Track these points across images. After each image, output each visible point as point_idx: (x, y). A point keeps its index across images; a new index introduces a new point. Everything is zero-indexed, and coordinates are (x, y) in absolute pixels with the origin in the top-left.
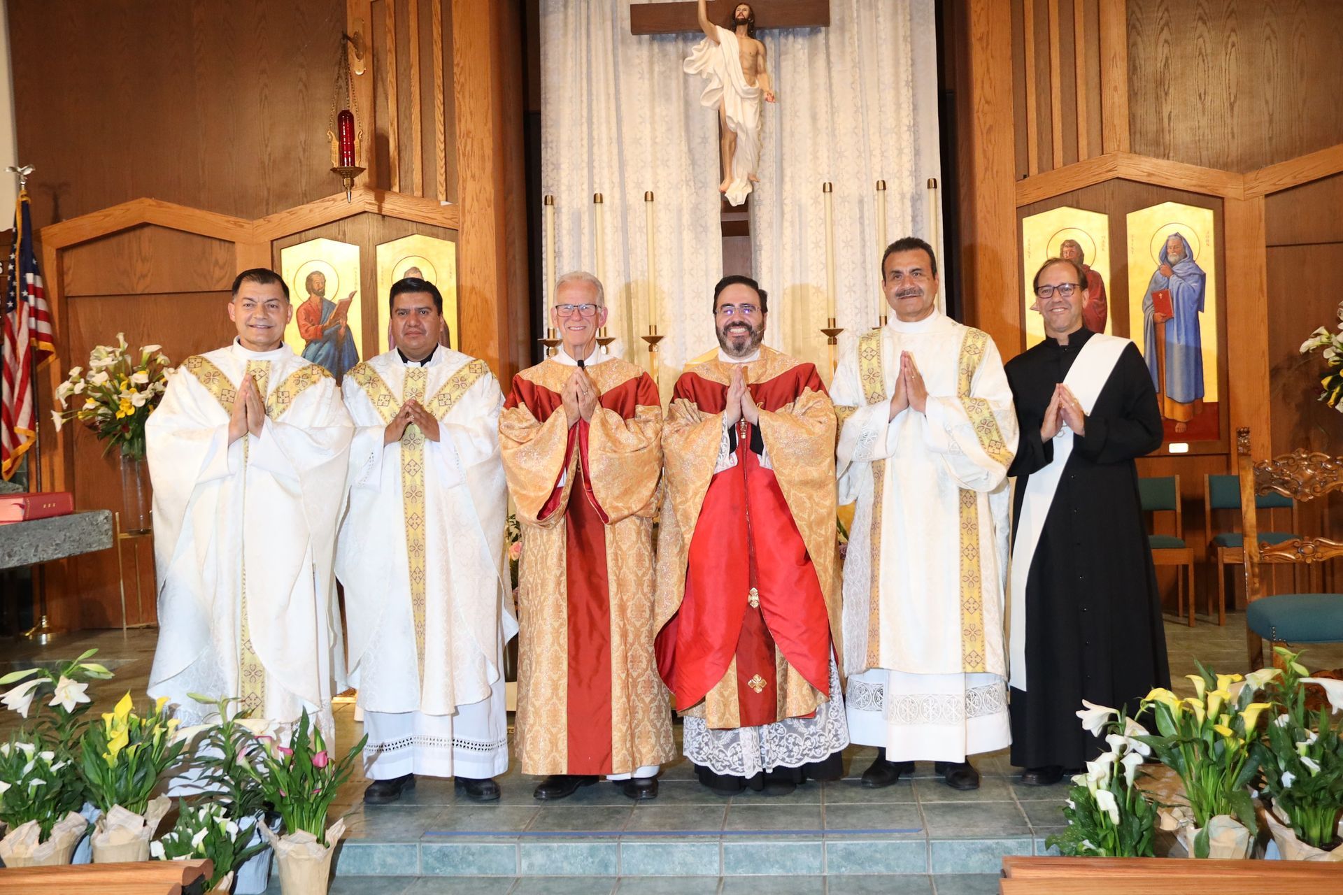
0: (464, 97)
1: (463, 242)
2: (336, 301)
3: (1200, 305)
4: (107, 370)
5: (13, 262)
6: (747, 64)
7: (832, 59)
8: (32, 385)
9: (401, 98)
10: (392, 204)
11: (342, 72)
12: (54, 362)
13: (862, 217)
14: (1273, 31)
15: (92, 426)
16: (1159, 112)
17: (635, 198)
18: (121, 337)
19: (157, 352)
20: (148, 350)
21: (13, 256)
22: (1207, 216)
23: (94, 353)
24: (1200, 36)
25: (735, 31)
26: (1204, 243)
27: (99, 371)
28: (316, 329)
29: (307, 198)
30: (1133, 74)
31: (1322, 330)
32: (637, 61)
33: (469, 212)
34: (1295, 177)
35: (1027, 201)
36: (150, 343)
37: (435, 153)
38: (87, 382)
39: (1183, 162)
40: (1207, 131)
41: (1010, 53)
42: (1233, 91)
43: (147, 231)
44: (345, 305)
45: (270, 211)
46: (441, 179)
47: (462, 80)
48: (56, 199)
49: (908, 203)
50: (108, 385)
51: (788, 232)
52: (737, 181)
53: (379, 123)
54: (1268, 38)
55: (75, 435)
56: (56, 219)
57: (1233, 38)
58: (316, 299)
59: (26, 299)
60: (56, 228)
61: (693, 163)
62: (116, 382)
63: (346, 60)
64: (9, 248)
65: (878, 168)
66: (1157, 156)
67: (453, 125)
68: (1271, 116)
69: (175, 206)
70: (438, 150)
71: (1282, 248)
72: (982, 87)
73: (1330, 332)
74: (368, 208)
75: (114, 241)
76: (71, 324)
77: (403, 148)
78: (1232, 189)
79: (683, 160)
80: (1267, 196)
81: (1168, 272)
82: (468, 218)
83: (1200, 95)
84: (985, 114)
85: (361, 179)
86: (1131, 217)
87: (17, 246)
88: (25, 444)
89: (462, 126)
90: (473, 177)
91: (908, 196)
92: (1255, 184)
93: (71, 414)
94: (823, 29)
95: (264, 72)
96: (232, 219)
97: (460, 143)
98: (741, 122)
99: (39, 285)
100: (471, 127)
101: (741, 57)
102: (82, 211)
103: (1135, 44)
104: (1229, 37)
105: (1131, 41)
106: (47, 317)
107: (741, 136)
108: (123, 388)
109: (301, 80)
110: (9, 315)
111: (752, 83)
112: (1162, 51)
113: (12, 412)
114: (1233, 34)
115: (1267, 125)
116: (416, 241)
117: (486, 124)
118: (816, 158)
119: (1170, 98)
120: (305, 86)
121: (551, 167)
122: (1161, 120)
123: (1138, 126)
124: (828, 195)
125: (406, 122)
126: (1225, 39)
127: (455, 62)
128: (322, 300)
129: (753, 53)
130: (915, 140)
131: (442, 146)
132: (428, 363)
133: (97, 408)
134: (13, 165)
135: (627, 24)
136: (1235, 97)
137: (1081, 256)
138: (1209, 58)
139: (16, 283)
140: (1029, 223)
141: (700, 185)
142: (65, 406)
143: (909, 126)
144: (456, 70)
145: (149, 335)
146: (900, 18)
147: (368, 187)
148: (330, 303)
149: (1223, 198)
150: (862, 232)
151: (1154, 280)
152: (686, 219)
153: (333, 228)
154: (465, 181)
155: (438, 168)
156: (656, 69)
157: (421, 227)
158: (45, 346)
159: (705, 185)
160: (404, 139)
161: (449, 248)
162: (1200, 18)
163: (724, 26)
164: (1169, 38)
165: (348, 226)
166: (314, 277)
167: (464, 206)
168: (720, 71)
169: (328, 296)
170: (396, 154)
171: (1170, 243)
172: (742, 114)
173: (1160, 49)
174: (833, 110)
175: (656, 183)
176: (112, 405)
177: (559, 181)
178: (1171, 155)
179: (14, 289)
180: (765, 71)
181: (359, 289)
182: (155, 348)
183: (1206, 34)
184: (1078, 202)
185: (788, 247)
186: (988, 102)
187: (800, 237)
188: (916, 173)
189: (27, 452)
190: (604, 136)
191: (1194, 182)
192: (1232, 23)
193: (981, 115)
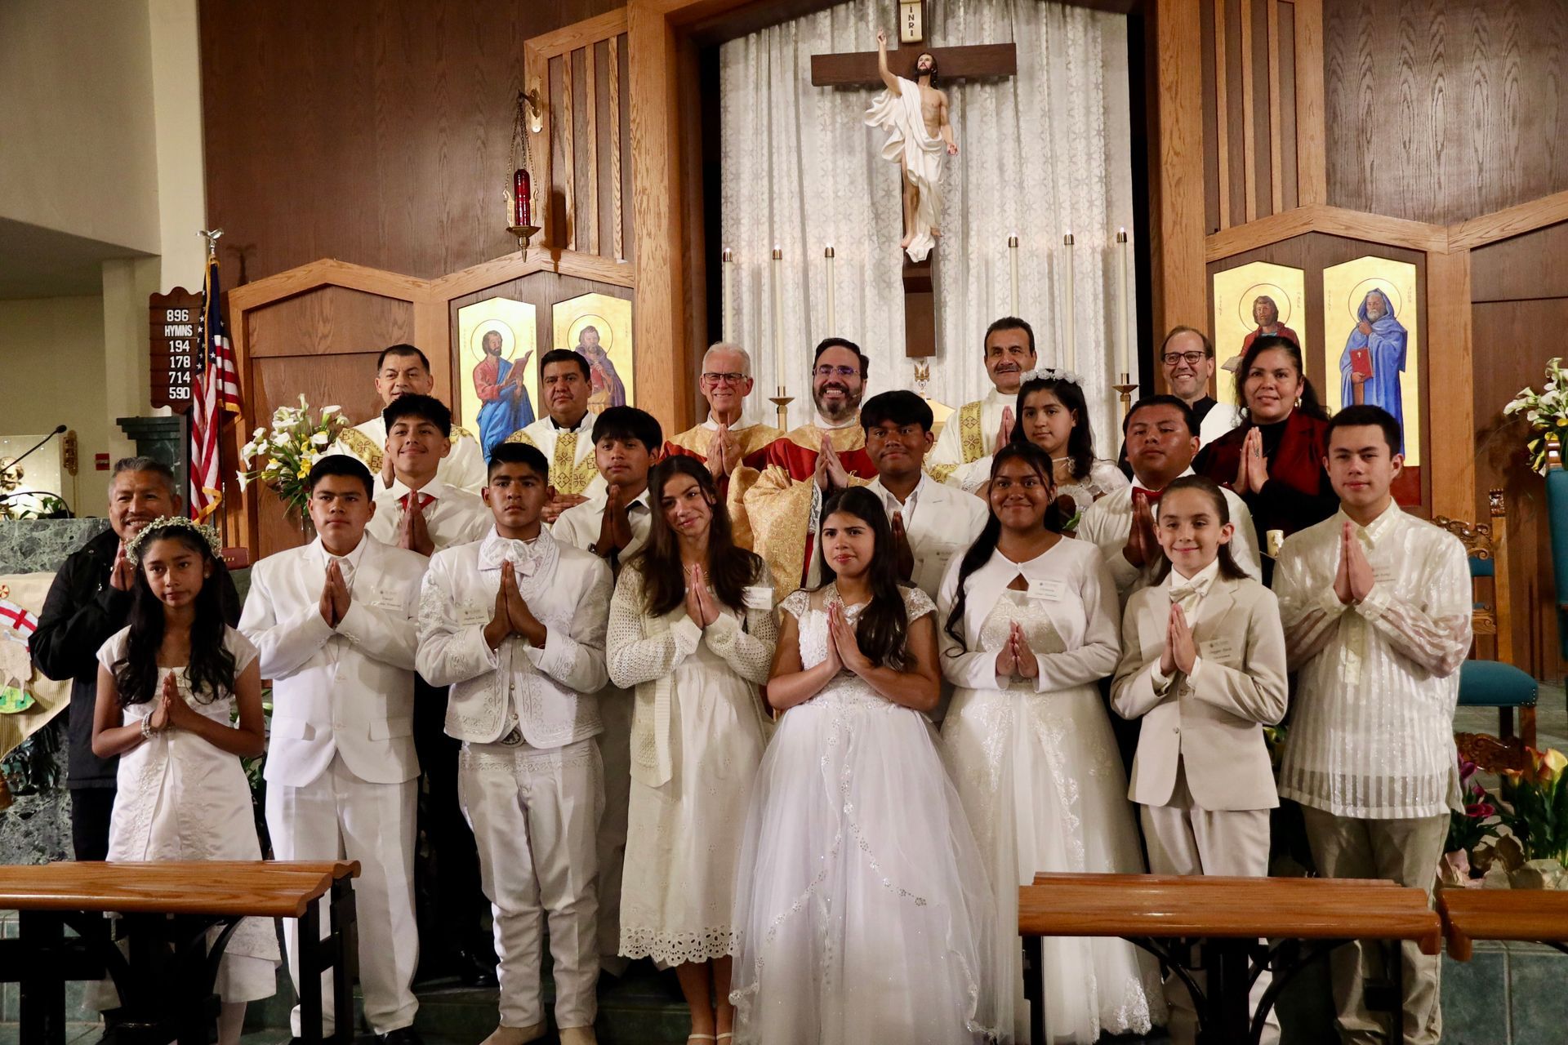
0: (640, 153)
1: (639, 301)
2: (512, 361)
3: (1401, 364)
4: (289, 431)
5: (202, 324)
6: (929, 116)
7: (1021, 108)
8: (219, 446)
9: (578, 155)
10: (569, 262)
11: (519, 129)
12: (240, 424)
13: (1051, 272)
14: (1484, 75)
15: (274, 486)
16: (1361, 163)
17: (816, 254)
18: (302, 398)
19: (337, 413)
20: (329, 410)
21: (202, 319)
22: (1409, 270)
23: (276, 414)
24: (1405, 81)
25: (917, 81)
26: (1405, 300)
27: (282, 431)
28: (492, 390)
29: (485, 256)
30: (1334, 122)
31: (1528, 391)
32: (819, 112)
33: (645, 270)
34: (1503, 230)
35: (1218, 256)
36: (330, 404)
37: (611, 211)
38: (270, 443)
39: (1385, 214)
40: (1412, 182)
41: (1200, 101)
42: (1440, 139)
43: (329, 292)
44: (522, 364)
45: (448, 269)
46: (617, 236)
47: (638, 136)
48: (243, 261)
49: (1099, 258)
50: (290, 445)
51: (973, 288)
52: (920, 235)
53: (556, 181)
54: (1478, 82)
55: (259, 494)
56: (243, 281)
57: (1441, 83)
58: (492, 358)
59: (214, 361)
60: (243, 289)
61: (877, 217)
62: (297, 443)
63: (523, 117)
64: (199, 311)
65: (1067, 220)
66: (1357, 208)
67: (629, 181)
68: (1481, 165)
69: (356, 267)
70: (615, 218)
71: (1490, 305)
72: (1171, 138)
73: (1536, 394)
74: (545, 266)
75: (297, 302)
76: (256, 384)
77: (579, 205)
78: (1435, 242)
79: (866, 214)
80: (1473, 250)
81: (1368, 330)
82: (643, 275)
83: (1404, 143)
84: (1173, 166)
85: (538, 238)
86: (1329, 273)
87: (206, 308)
88: (212, 504)
89: (638, 184)
90: (649, 235)
91: (1099, 249)
92: (1461, 236)
93: (255, 475)
94: (1011, 77)
95: (442, 130)
96: (412, 279)
97: (636, 200)
98: (923, 175)
99: (226, 346)
100: (647, 184)
101: (923, 109)
102: (267, 273)
103: (1335, 91)
104: (1436, 81)
105: (1332, 86)
106: (233, 378)
107: (923, 191)
108: (304, 449)
109: (479, 138)
110: (198, 377)
111: (934, 135)
112: (1365, 97)
113: (200, 471)
114: (1440, 79)
115: (1476, 174)
116: (593, 300)
117: (662, 181)
118: (1003, 211)
119: (1373, 147)
120: (483, 143)
121: (731, 222)
122: (1363, 170)
123: (1339, 176)
124: (1013, 249)
125: (582, 179)
126: (1432, 84)
127: (632, 119)
128: (499, 360)
129: (936, 103)
130: (1107, 192)
131: (619, 204)
132: (577, 430)
133: (279, 469)
134: (203, 229)
135: (808, 76)
136: (1442, 145)
137: (1275, 313)
138: (1415, 104)
139: (206, 346)
140: (1219, 278)
141: (884, 239)
142: (249, 466)
143: (1100, 177)
144: (633, 126)
145: (330, 396)
146: (1092, 63)
147: (545, 245)
148: (506, 362)
149: (1425, 252)
150: (1051, 288)
151: (1352, 338)
152: (869, 275)
153: (509, 287)
154: (640, 239)
155: (615, 226)
156: (839, 119)
157: (597, 285)
158: (231, 407)
159: (889, 239)
160: (580, 196)
161: (625, 306)
162: (1405, 62)
163: (906, 77)
164: (1372, 84)
165: (524, 285)
166: (492, 337)
167: (639, 264)
168: (901, 123)
169: (504, 356)
170: (572, 211)
171: (1370, 300)
172: (925, 168)
173: (1362, 95)
174: (1021, 160)
175: (838, 238)
176: (293, 465)
177: (739, 236)
178: (1374, 206)
179: (203, 351)
180: (948, 122)
181: (535, 348)
182: (334, 408)
183: (1411, 79)
184: (1272, 257)
185: (974, 303)
186: (1177, 154)
187: (987, 293)
188: (1108, 225)
189: (214, 512)
190: (786, 191)
191: (1394, 236)
192: (1439, 67)
193: (1169, 168)
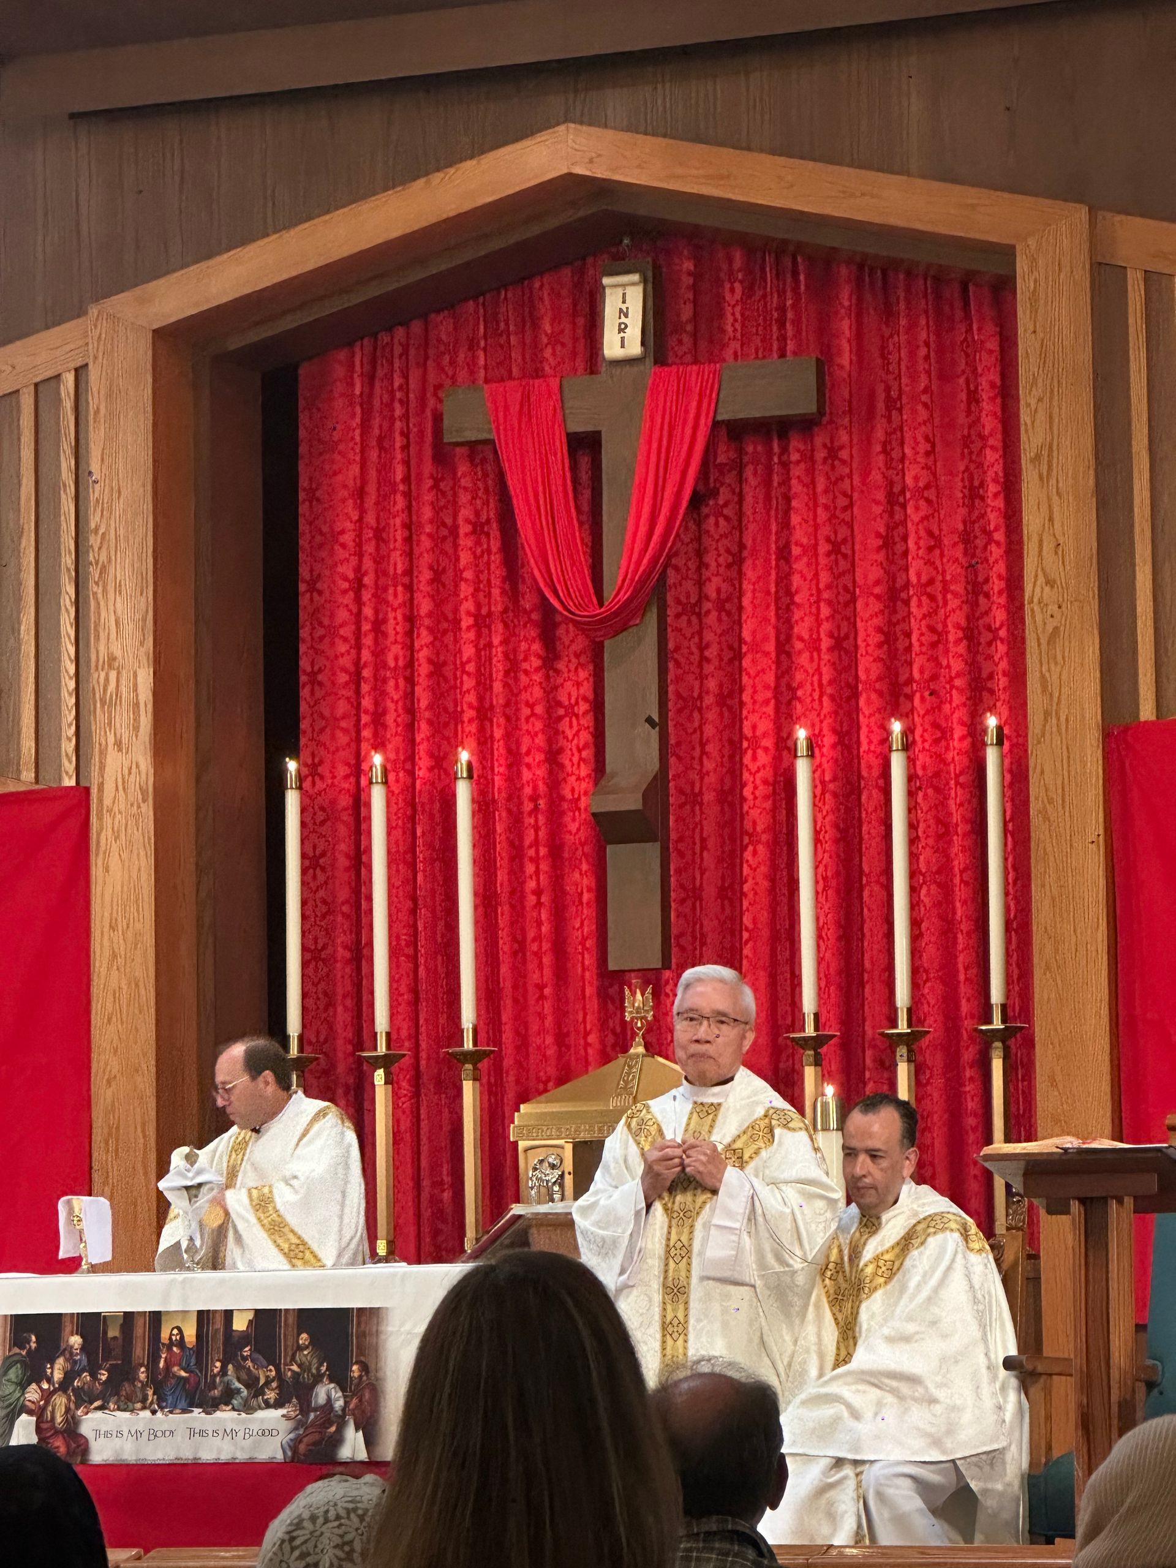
0: (105, 591)
33: (110, 811)
37: (59, 699)
41: (1091, 482)
46: (68, 747)
47: (103, 557)
67: (88, 643)
70: (64, 694)
82: (107, 821)
84: (1045, 606)
89: (101, 648)
90: (118, 745)
97: (96, 679)
100: (117, 649)
117: (142, 644)
125: (12, 641)
127: (93, 525)
131: (73, 684)
154: (103, 753)
155: (63, 727)
167: (101, 800)
186: (1050, 583)
193: (1036, 608)
